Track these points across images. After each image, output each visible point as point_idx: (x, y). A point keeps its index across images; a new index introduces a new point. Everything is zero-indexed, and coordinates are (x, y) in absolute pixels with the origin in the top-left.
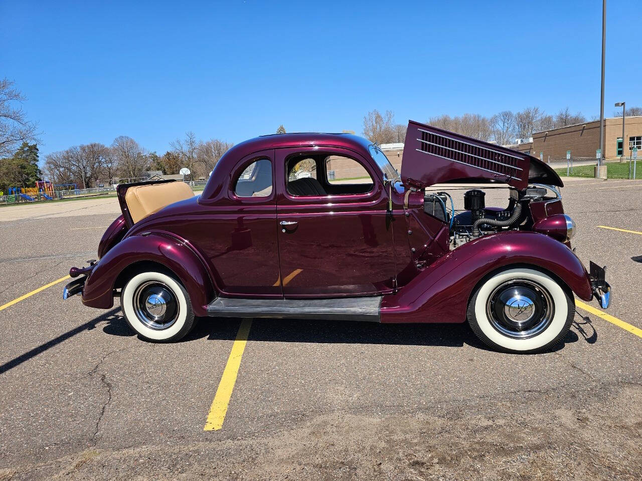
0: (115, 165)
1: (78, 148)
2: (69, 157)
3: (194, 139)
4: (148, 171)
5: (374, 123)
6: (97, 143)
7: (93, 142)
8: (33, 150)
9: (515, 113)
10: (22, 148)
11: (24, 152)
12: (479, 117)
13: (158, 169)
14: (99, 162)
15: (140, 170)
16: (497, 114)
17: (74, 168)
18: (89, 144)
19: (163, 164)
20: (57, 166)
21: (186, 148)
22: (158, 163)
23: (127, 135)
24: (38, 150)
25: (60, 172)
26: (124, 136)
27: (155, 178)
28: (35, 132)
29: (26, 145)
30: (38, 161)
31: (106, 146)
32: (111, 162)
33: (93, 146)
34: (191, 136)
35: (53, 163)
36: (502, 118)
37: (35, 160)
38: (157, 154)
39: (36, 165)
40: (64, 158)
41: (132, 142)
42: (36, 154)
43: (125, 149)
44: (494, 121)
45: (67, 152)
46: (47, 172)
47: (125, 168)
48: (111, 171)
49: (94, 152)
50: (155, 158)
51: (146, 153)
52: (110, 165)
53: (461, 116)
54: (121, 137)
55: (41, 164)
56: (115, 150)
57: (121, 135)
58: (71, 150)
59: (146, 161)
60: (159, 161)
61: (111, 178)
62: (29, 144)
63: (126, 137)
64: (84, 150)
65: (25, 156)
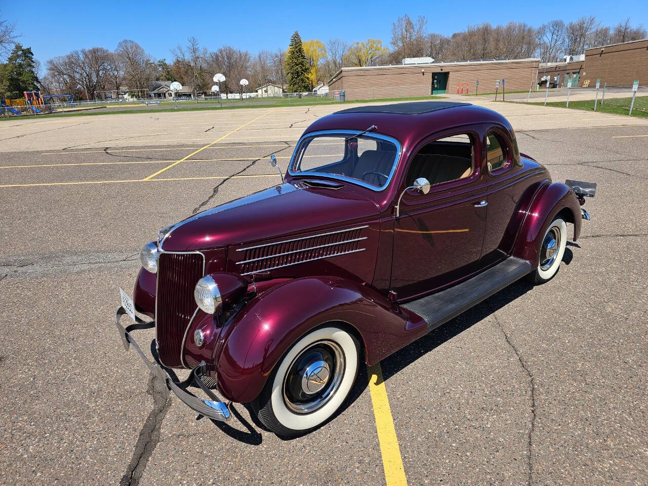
0: (122, 73)
1: (81, 56)
2: (71, 62)
3: (197, 46)
5: (404, 30)
6: (99, 47)
8: (27, 53)
9: (567, 23)
10: (15, 52)
11: (18, 56)
12: (525, 26)
13: (167, 80)
14: (104, 69)
15: (147, 79)
16: (546, 24)
17: (77, 76)
18: (91, 48)
19: (174, 73)
20: (61, 73)
21: (189, 57)
22: (168, 73)
24: (33, 55)
25: (65, 80)
26: (128, 39)
27: (162, 90)
29: (18, 48)
30: (33, 67)
31: (109, 52)
32: (117, 71)
33: (95, 51)
34: (194, 42)
35: (55, 69)
36: (551, 28)
37: (30, 65)
38: (166, 62)
39: (33, 72)
40: (66, 64)
41: (137, 47)
42: (30, 59)
43: (131, 56)
44: (542, 31)
45: (69, 57)
46: (52, 80)
47: (130, 77)
48: (118, 80)
49: (97, 57)
50: (163, 65)
51: (154, 61)
52: (116, 73)
53: (504, 25)
54: (125, 41)
55: (42, 72)
56: (120, 55)
58: (72, 55)
59: (155, 69)
60: (169, 70)
61: (118, 88)
62: (22, 48)
63: (130, 41)
64: (86, 55)
65: (19, 61)
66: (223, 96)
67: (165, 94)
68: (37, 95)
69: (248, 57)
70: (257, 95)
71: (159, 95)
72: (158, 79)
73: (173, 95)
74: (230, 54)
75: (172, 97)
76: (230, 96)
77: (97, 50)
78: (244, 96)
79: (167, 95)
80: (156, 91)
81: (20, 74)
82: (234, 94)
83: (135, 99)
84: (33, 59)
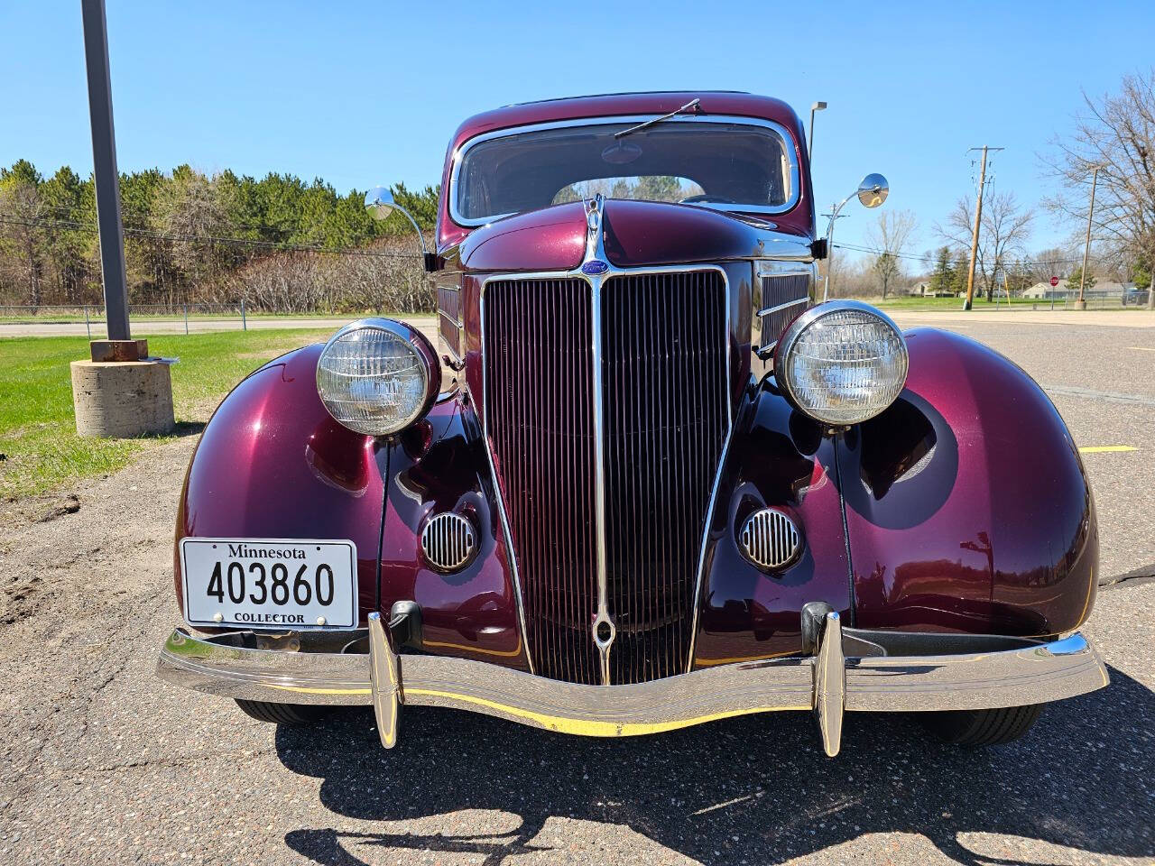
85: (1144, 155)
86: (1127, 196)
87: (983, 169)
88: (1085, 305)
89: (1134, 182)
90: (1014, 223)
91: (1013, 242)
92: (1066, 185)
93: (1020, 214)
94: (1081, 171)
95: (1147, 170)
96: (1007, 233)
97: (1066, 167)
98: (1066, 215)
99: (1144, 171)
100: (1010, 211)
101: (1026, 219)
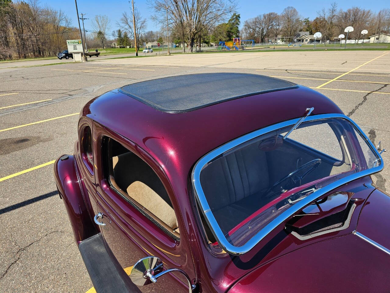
0: (281, 27)
1: (262, 17)
2: (256, 22)
3: (336, 8)
4: (300, 31)
6: (273, 12)
7: (271, 12)
8: (238, 17)
10: (233, 16)
11: (233, 19)
13: (307, 31)
14: (272, 25)
15: (295, 31)
17: (257, 29)
18: (268, 13)
19: (311, 27)
20: (249, 27)
21: (327, 16)
22: (309, 26)
23: (292, 6)
24: (240, 18)
25: (250, 32)
26: (290, 6)
27: (302, 37)
28: (237, 7)
29: (234, 15)
30: (239, 25)
31: (278, 14)
32: (279, 26)
33: (270, 15)
34: (334, 5)
35: (247, 26)
37: (237, 24)
38: (310, 20)
39: (238, 27)
40: (253, 22)
41: (295, 10)
42: (238, 20)
43: (289, 17)
45: (256, 19)
46: (244, 31)
47: (286, 29)
48: (278, 32)
49: (271, 18)
50: (307, 21)
51: (302, 19)
52: (278, 27)
54: (289, 8)
55: (241, 27)
56: (283, 16)
57: (289, 6)
58: (258, 17)
59: (301, 24)
60: (309, 24)
61: (276, 36)
62: (236, 15)
63: (291, 7)
64: (265, 17)
65: (233, 21)
66: (343, 42)
67: (303, 40)
68: (239, 39)
69: (370, 13)
70: (369, 41)
71: (300, 40)
72: (301, 31)
73: (309, 40)
74: (356, 12)
75: (308, 42)
76: (348, 42)
77: (272, 14)
78: (360, 41)
79: (305, 40)
80: (298, 38)
81: (231, 29)
82: (351, 40)
83: (284, 43)
84: (239, 21)
85: (177, 3)
86: (173, 16)
87: (133, 4)
88: (170, 54)
89: (174, 12)
90: (141, 23)
91: (142, 29)
92: (156, 11)
93: (142, 20)
94: (159, 7)
95: (178, 8)
96: (140, 26)
97: (155, 5)
98: (158, 22)
99: (176, 8)
100: (139, 19)
101: (144, 22)
